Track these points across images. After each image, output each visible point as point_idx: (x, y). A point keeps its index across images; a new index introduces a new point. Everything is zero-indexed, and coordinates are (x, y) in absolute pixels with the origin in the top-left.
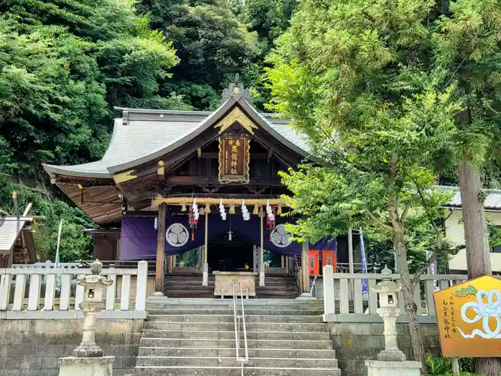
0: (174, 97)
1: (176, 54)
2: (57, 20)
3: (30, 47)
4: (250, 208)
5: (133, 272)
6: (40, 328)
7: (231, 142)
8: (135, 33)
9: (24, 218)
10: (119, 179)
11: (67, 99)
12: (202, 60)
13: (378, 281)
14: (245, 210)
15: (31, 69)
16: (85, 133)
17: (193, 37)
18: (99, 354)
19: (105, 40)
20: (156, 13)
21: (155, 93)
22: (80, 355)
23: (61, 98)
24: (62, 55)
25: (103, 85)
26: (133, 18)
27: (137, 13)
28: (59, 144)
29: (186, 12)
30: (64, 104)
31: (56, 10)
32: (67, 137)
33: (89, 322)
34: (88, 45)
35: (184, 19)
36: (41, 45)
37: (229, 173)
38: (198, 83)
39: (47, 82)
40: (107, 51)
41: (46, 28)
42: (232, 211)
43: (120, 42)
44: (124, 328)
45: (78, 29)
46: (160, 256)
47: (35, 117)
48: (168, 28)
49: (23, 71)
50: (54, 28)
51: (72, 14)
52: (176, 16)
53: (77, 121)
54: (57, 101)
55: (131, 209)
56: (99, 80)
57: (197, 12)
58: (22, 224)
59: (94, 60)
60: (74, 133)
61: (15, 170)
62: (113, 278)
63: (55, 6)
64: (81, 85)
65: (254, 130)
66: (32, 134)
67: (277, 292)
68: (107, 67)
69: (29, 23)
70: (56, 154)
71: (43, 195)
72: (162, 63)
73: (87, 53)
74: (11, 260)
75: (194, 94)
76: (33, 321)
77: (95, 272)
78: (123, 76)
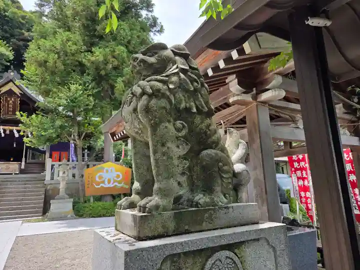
4: (19, 131)
7: (9, 99)
13: (59, 165)
14: (15, 132)
29: (23, 34)
37: (8, 114)
42: (8, 132)
65: (20, 93)
67: (35, 171)
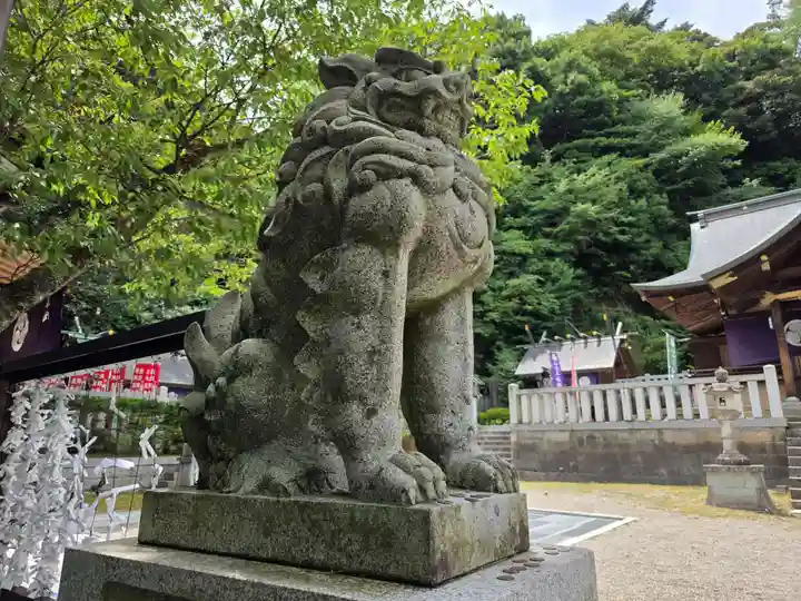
0: (749, 183)
1: (742, 137)
2: (607, 150)
3: (589, 183)
5: (759, 377)
6: (669, 437)
8: (687, 133)
9: (618, 336)
10: (716, 284)
11: (630, 218)
12: (774, 133)
15: (594, 202)
16: (656, 247)
17: (758, 112)
18: (747, 463)
19: (657, 152)
20: (707, 104)
21: (724, 187)
22: (724, 462)
23: (625, 220)
24: (618, 179)
25: (665, 195)
26: (682, 119)
27: (685, 114)
28: (632, 263)
30: (630, 225)
31: (604, 141)
32: (639, 255)
33: (726, 430)
34: (641, 162)
35: (741, 98)
36: (598, 178)
38: (775, 160)
39: (610, 209)
40: (662, 161)
41: (599, 161)
43: (674, 147)
44: (764, 437)
45: (628, 151)
46: (785, 358)
47: (606, 243)
48: (725, 113)
49: (588, 205)
50: (606, 158)
51: (620, 140)
52: (729, 99)
53: (645, 237)
54: (623, 224)
55: (732, 312)
56: (659, 191)
57: (757, 84)
58: (618, 342)
59: (650, 175)
60: (645, 249)
61: (597, 295)
62: (737, 385)
63: (602, 139)
64: (643, 202)
66: (605, 259)
68: (664, 177)
69: (584, 162)
70: (632, 273)
71: (626, 313)
72: (727, 152)
73: (641, 170)
74: (614, 376)
75: (772, 172)
76: (660, 431)
77: (722, 380)
78: (683, 180)
